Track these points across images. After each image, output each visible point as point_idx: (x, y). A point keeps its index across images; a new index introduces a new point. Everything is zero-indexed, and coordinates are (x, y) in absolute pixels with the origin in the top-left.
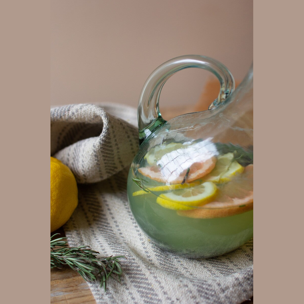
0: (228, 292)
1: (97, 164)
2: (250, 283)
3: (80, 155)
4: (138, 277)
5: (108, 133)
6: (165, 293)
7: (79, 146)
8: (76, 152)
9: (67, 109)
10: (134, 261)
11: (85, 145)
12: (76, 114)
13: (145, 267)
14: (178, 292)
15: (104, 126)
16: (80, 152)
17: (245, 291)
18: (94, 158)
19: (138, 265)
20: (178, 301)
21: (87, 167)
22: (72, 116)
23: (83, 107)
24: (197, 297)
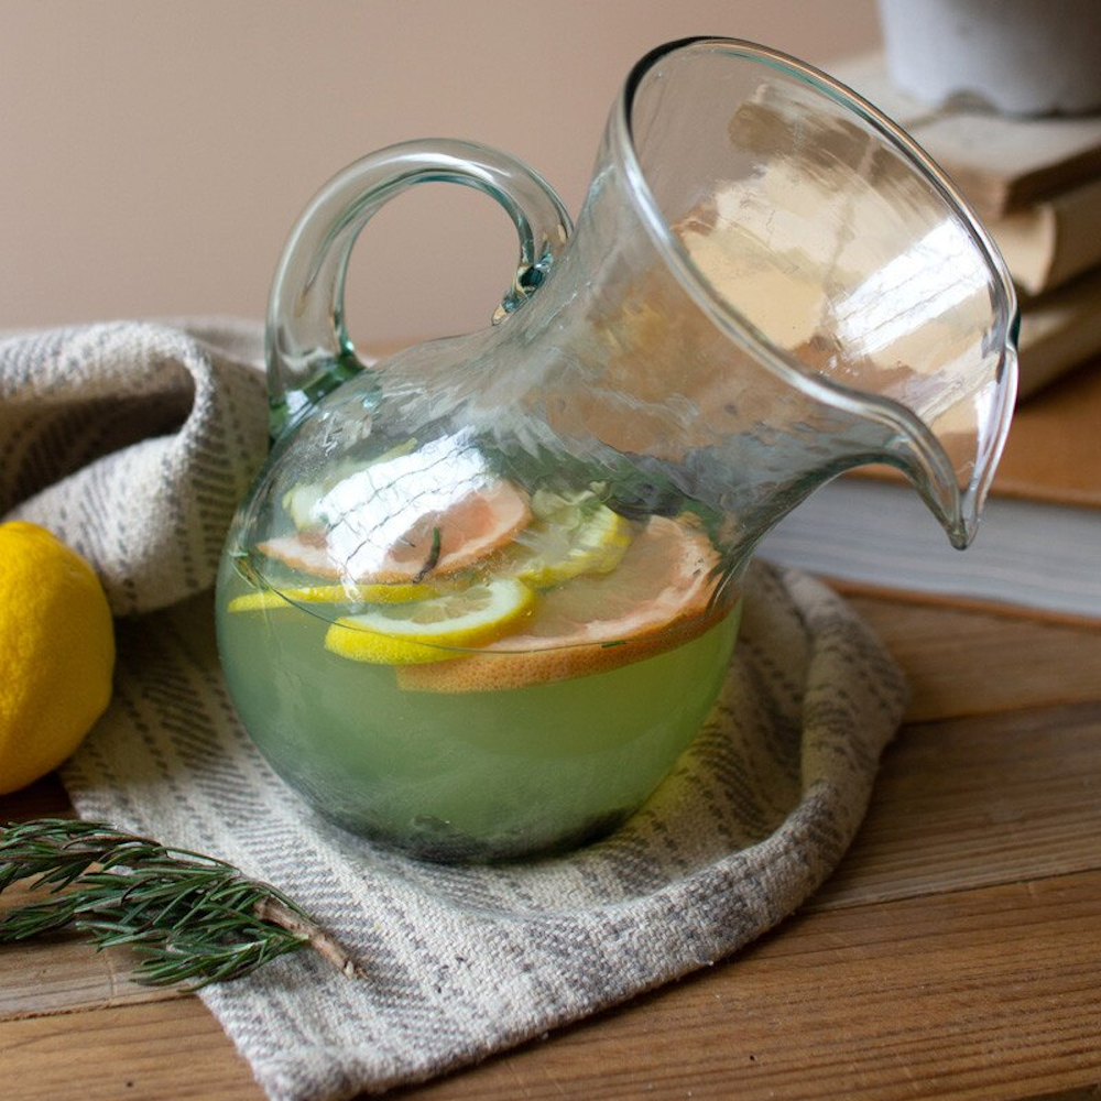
0: (631, 934)
1: (179, 531)
2: (711, 910)
3: (110, 507)
4: (327, 905)
5: (215, 413)
6: (418, 944)
7: (104, 475)
8: (91, 500)
9: (49, 350)
10: (311, 859)
11: (128, 467)
12: (83, 363)
13: (351, 871)
14: (460, 938)
15: (200, 388)
16: (108, 494)
17: (692, 935)
18: (167, 509)
19: (326, 869)
20: (463, 965)
21: (141, 549)
22: (71, 371)
23: (109, 338)
24: (528, 950)
